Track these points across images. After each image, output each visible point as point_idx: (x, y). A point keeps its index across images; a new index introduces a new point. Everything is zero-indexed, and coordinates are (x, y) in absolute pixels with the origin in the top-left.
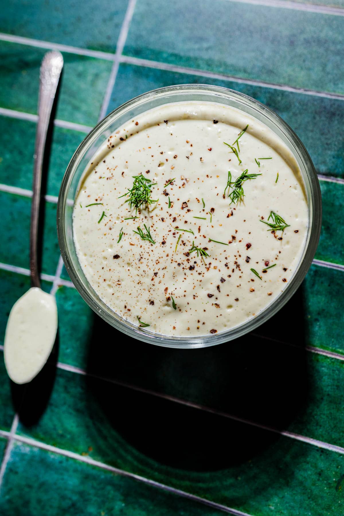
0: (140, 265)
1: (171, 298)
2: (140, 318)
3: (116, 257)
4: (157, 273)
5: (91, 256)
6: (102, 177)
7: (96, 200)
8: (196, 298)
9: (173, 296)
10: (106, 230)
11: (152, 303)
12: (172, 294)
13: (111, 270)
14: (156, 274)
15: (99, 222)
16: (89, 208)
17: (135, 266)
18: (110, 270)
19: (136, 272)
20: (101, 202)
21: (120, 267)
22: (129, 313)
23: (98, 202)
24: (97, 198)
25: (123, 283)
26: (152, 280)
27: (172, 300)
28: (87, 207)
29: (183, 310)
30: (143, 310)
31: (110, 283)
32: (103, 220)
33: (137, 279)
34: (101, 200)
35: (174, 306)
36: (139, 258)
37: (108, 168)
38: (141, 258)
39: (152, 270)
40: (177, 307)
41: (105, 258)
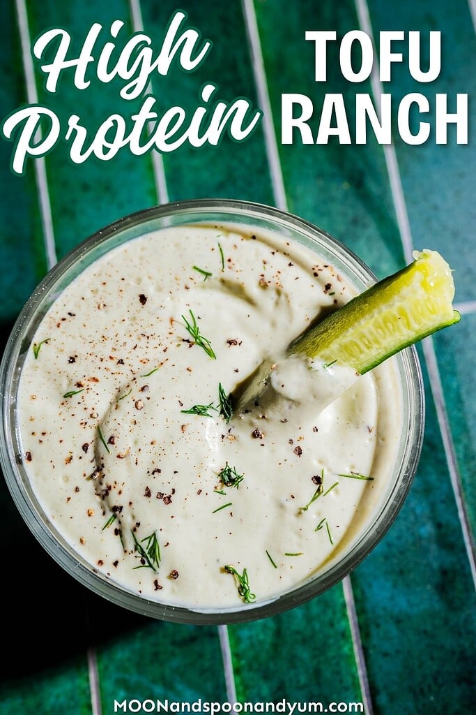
0: (134, 337)
1: (81, 389)
2: (47, 343)
3: (143, 299)
4: (123, 363)
5: (141, 258)
6: (265, 265)
7: (229, 260)
8: (83, 426)
9: (85, 391)
10: (184, 280)
11: (72, 360)
12: (88, 389)
13: (121, 293)
14: (121, 362)
15: (195, 268)
16: (217, 248)
17: (132, 329)
18: (121, 291)
19: (122, 332)
20: (226, 269)
21: (128, 307)
22: (54, 325)
23: (226, 263)
24: (233, 261)
25: (102, 313)
26: (111, 358)
27: (78, 389)
28: (219, 245)
29: (63, 409)
30: (61, 347)
31: (100, 293)
32: (199, 273)
33: (111, 334)
34: (230, 268)
35: (68, 395)
36: (147, 334)
37: (279, 272)
38: (148, 337)
39: (128, 356)
40: (68, 399)
41: (139, 281)
